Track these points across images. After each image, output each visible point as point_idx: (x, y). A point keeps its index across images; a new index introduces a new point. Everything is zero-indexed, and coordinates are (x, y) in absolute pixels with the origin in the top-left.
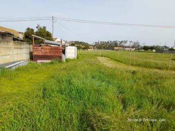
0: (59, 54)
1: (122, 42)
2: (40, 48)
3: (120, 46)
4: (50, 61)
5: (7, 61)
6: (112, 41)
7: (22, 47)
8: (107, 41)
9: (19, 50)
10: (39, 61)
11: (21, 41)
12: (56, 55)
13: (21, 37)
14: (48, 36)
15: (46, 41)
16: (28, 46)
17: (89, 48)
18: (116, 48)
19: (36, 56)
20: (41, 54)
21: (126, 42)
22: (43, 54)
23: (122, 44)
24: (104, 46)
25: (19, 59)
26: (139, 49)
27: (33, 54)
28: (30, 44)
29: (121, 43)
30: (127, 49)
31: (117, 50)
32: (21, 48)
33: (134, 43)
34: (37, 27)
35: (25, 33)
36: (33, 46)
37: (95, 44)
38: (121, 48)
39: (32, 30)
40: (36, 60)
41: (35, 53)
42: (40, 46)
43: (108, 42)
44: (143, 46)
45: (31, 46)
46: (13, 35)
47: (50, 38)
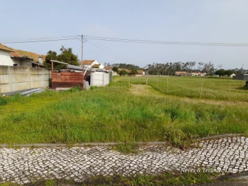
0: (80, 81)
1: (187, 63)
2: (60, 74)
3: (184, 70)
4: (69, 89)
5: (22, 88)
6: (173, 63)
7: (40, 73)
8: (165, 64)
9: (36, 77)
10: (58, 89)
11: (41, 66)
12: (78, 81)
13: (41, 61)
14: (73, 60)
15: (70, 66)
16: (47, 72)
17: (138, 74)
18: (177, 73)
19: (55, 83)
20: (60, 81)
21: (193, 64)
22: (63, 81)
23: (188, 66)
24: (160, 70)
25: (36, 86)
26: (211, 74)
27: (53, 81)
28: (49, 70)
29: (185, 66)
30: (194, 74)
31: (180, 76)
32: (39, 75)
33: (205, 65)
34: (61, 49)
35: (46, 57)
36: (52, 72)
37: (148, 67)
38: (185, 72)
39: (55, 53)
40: (55, 88)
41: (54, 80)
42: (60, 72)
43: (167, 65)
44: (218, 69)
45: (50, 72)
46: (32, 60)
47: (74, 62)
